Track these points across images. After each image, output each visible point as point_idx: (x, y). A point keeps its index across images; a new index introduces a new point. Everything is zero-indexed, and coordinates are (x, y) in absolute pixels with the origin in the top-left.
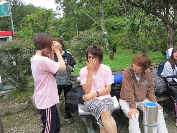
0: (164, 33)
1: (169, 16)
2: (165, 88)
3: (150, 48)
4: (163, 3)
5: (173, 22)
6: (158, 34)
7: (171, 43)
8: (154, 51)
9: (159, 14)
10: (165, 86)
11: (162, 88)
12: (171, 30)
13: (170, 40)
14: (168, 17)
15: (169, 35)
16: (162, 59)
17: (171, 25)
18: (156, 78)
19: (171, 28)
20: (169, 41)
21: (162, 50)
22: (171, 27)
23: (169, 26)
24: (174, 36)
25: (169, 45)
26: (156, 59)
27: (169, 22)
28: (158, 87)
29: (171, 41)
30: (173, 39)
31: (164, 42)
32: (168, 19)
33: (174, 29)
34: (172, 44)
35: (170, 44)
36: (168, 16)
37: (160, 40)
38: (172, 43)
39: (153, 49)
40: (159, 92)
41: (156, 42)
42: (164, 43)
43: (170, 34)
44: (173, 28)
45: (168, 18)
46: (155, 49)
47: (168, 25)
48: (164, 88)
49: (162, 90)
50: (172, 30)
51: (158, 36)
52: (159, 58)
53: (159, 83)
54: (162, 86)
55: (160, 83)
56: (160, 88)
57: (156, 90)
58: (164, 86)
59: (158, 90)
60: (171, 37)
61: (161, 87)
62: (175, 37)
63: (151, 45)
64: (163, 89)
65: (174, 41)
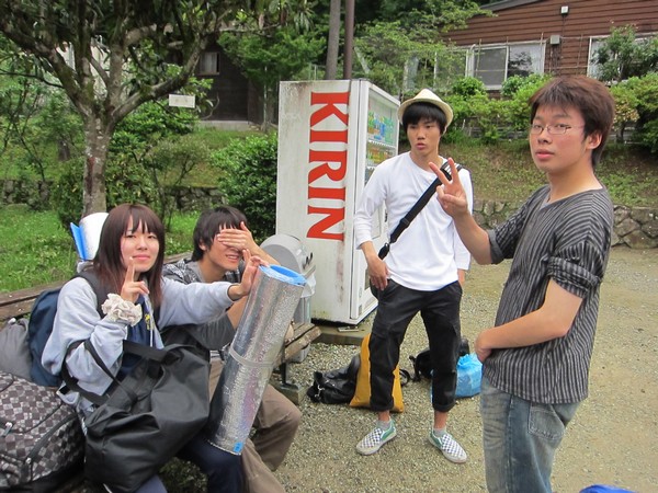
0: (75, 139)
1: (90, 69)
2: (64, 445)
3: (19, 195)
4: (68, 11)
5: (108, 100)
6: (50, 139)
7: (98, 185)
8: (35, 208)
9: (44, 49)
10: (62, 434)
11: (48, 455)
12: (98, 128)
13: (94, 172)
14: (87, 72)
15: (88, 150)
16: (63, 248)
17: (96, 109)
18: (13, 394)
19: (98, 121)
20: (89, 174)
21: (62, 211)
22: (98, 116)
23: (88, 112)
24: (111, 154)
25: (90, 192)
26: (38, 246)
27: (87, 95)
28: (21, 454)
29: (99, 177)
30: (104, 168)
31: (68, 177)
32: (87, 81)
33: (108, 128)
34: (102, 190)
35: (93, 188)
36: (86, 67)
37: (60, 163)
38: (100, 184)
39: (31, 201)
40: (31, 482)
41: (41, 172)
42: (70, 180)
43: (94, 146)
44: (105, 123)
45: (85, 75)
46: (36, 203)
47: (84, 103)
48: (57, 450)
49: (50, 466)
50: (103, 130)
51: (53, 149)
52: (51, 243)
53: (29, 422)
54: (44, 443)
55: (35, 422)
56: (36, 458)
57: (12, 473)
58: (56, 439)
59: (26, 470)
60: (97, 160)
61: (43, 452)
62: (113, 159)
63: (20, 183)
64: (54, 456)
65: (109, 175)
